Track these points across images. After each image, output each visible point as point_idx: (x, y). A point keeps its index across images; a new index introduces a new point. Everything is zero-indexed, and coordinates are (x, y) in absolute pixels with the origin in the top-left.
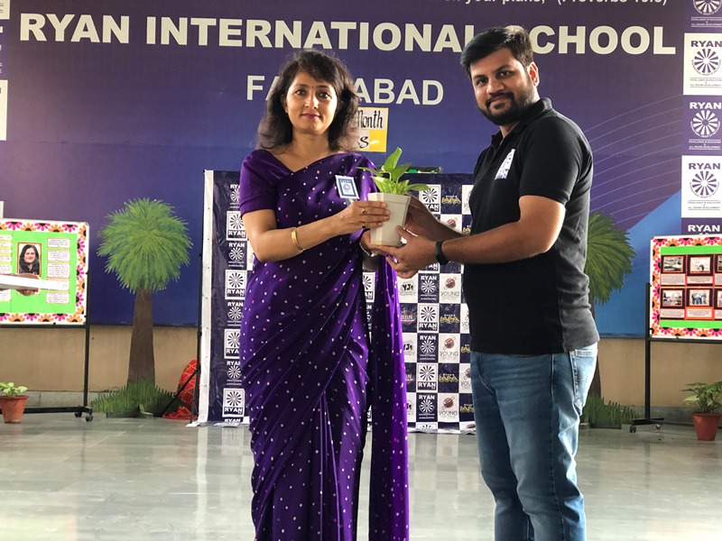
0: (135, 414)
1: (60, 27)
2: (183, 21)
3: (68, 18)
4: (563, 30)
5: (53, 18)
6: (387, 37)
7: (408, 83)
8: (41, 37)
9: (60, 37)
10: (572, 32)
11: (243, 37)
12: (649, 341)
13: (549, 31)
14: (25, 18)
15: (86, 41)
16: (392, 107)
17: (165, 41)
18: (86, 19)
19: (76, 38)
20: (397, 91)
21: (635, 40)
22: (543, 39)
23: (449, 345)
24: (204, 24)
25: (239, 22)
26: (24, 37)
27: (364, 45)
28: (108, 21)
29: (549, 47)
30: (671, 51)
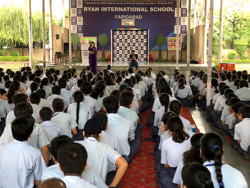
0: (103, 61)
1: (89, 9)
2: (106, 8)
3: (91, 8)
4: (158, 8)
5: (88, 8)
6: (134, 9)
7: (137, 16)
8: (87, 10)
9: (89, 10)
10: (160, 8)
11: (114, 10)
12: (167, 51)
13: (157, 8)
14: (85, 8)
15: (93, 11)
16: (135, 19)
17: (104, 11)
18: (93, 8)
19: (92, 11)
20: (136, 17)
21: (168, 9)
22: (156, 9)
23: (142, 52)
24: (109, 8)
25: (114, 8)
26: (85, 10)
27: (131, 11)
28: (96, 8)
29: (157, 10)
30: (173, 11)
